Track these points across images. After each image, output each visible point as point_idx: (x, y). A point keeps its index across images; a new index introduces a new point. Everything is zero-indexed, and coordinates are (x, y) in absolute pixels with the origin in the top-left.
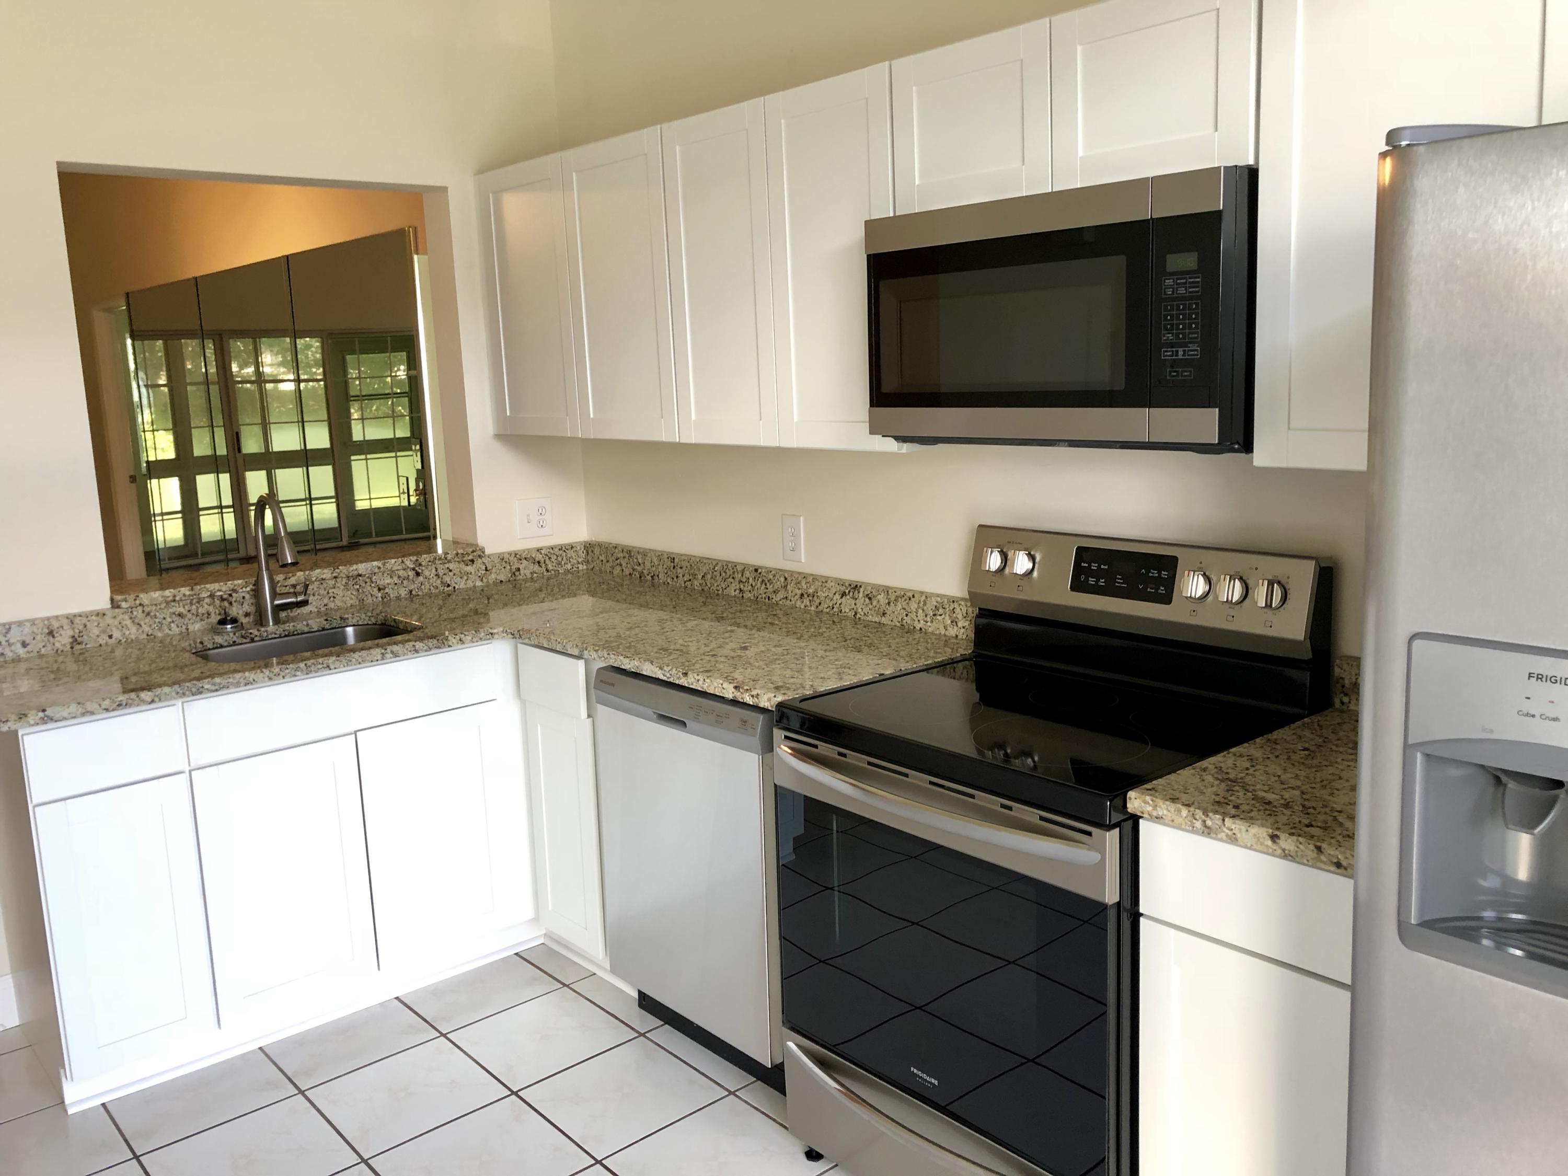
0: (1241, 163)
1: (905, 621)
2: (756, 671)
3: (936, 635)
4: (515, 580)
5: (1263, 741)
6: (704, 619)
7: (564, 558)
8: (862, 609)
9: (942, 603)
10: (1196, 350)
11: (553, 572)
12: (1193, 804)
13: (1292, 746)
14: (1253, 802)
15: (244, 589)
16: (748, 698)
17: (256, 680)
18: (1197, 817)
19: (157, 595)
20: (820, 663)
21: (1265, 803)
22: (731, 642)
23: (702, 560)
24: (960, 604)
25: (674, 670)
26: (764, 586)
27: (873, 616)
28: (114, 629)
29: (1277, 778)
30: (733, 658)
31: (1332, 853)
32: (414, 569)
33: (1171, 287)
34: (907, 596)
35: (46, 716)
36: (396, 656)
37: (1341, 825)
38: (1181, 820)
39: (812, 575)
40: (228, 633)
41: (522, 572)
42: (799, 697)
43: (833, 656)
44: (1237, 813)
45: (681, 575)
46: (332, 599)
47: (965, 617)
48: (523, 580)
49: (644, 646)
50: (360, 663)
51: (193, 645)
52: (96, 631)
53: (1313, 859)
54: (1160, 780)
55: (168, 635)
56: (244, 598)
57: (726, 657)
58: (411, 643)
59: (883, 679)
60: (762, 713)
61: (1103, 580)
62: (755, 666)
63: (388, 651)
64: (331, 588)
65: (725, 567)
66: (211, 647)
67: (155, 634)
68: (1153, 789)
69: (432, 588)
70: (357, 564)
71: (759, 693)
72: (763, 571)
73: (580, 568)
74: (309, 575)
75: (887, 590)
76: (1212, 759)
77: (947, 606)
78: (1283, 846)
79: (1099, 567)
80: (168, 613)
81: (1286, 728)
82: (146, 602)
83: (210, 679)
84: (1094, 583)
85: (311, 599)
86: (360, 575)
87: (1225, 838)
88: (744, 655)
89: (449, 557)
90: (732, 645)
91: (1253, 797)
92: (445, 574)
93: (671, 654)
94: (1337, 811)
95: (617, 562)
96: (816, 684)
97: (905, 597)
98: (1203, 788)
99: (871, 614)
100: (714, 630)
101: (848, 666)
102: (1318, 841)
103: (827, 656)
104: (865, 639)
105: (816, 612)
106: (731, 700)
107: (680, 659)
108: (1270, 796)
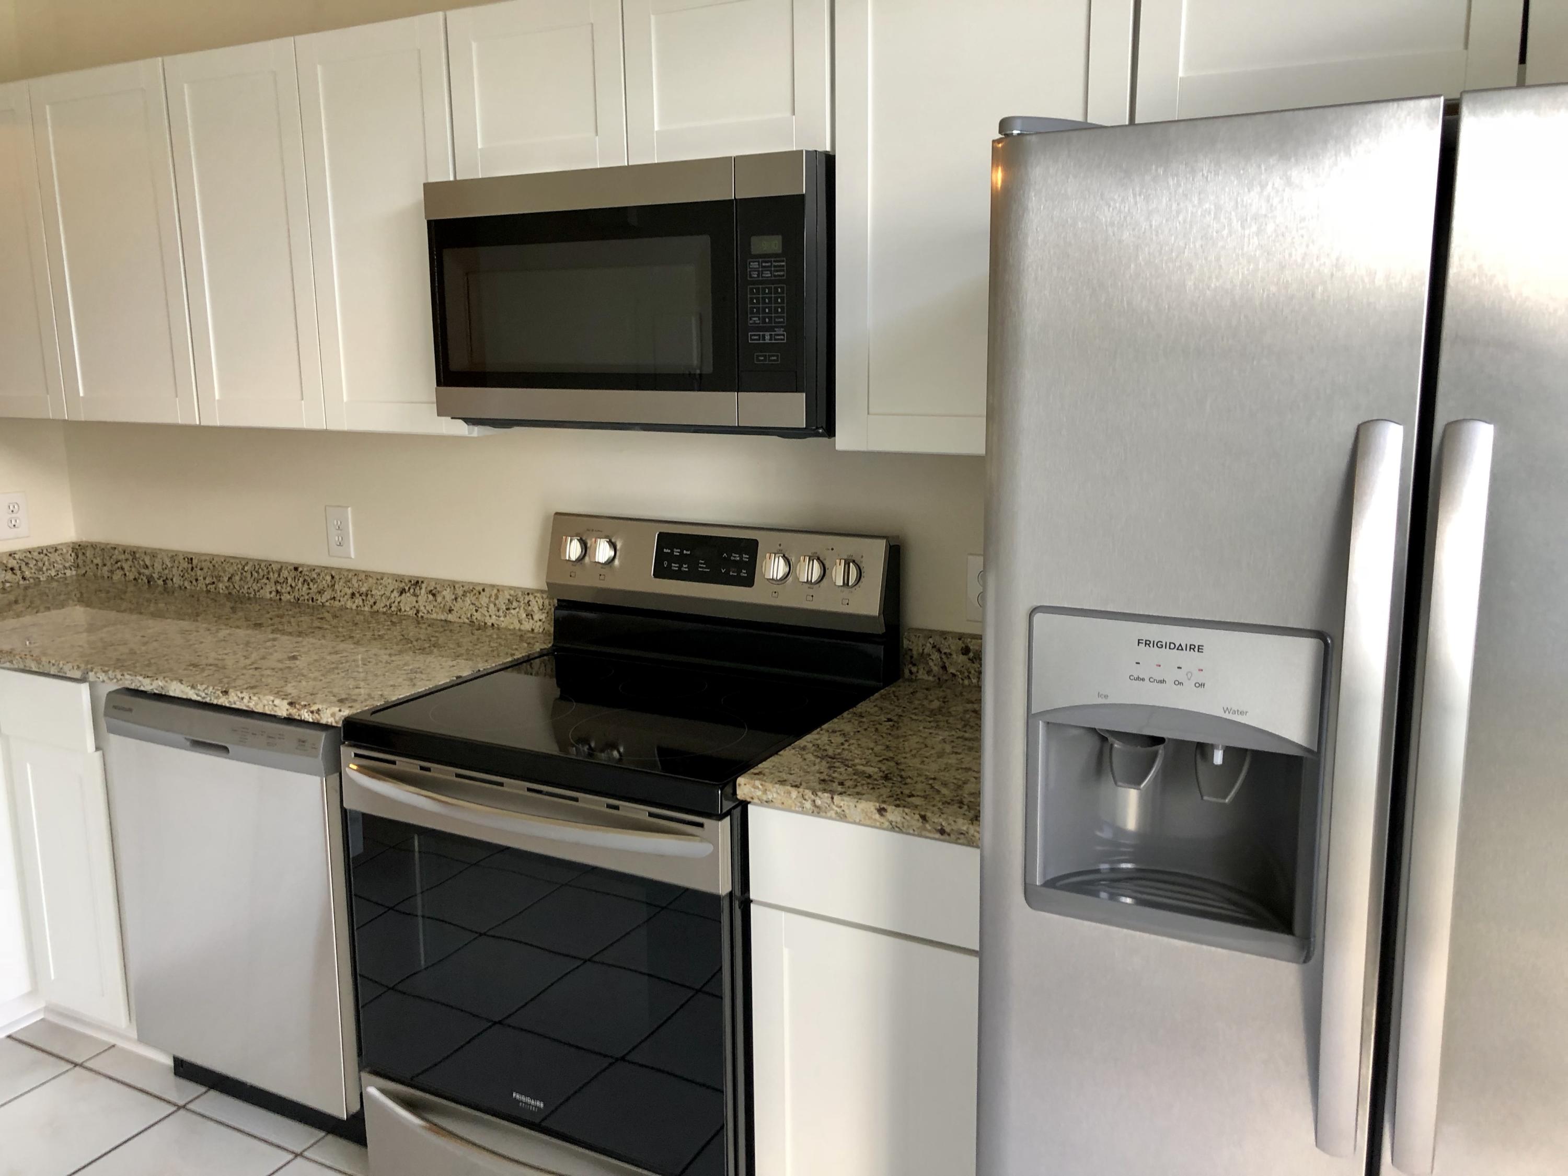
0: (820, 149)
1: (474, 618)
2: (311, 683)
3: (510, 630)
5: (850, 716)
6: (238, 627)
7: (46, 563)
8: (425, 606)
9: (516, 596)
10: (784, 335)
11: (32, 580)
12: (801, 784)
13: (877, 718)
14: (855, 777)
16: (306, 715)
18: (807, 797)
20: (386, 669)
21: (866, 777)
22: (276, 651)
23: (227, 560)
24: (535, 597)
25: (211, 688)
26: (306, 586)
27: (437, 613)
29: (870, 751)
30: (281, 670)
31: (936, 821)
33: (756, 269)
34: (476, 590)
37: (938, 792)
38: (790, 802)
39: (364, 572)
42: (368, 709)
43: (400, 660)
44: (843, 790)
45: (201, 578)
47: (542, 610)
49: (168, 663)
54: (764, 763)
57: (273, 669)
59: (461, 682)
60: (325, 730)
61: (686, 566)
62: (310, 678)
65: (257, 567)
68: (760, 772)
71: (320, 708)
72: (305, 569)
73: (68, 575)
75: (453, 585)
76: (809, 737)
77: (521, 600)
78: (890, 819)
79: (681, 553)
81: (867, 701)
84: (677, 569)
87: (834, 815)
88: (294, 665)
90: (277, 656)
91: (853, 772)
93: (203, 670)
94: (931, 779)
95: (117, 566)
96: (386, 693)
97: (475, 591)
98: (806, 767)
99: (436, 612)
100: (253, 640)
101: (418, 670)
102: (922, 811)
103: (393, 661)
104: (433, 639)
105: (371, 612)
106: (285, 718)
107: (216, 675)
108: (870, 770)
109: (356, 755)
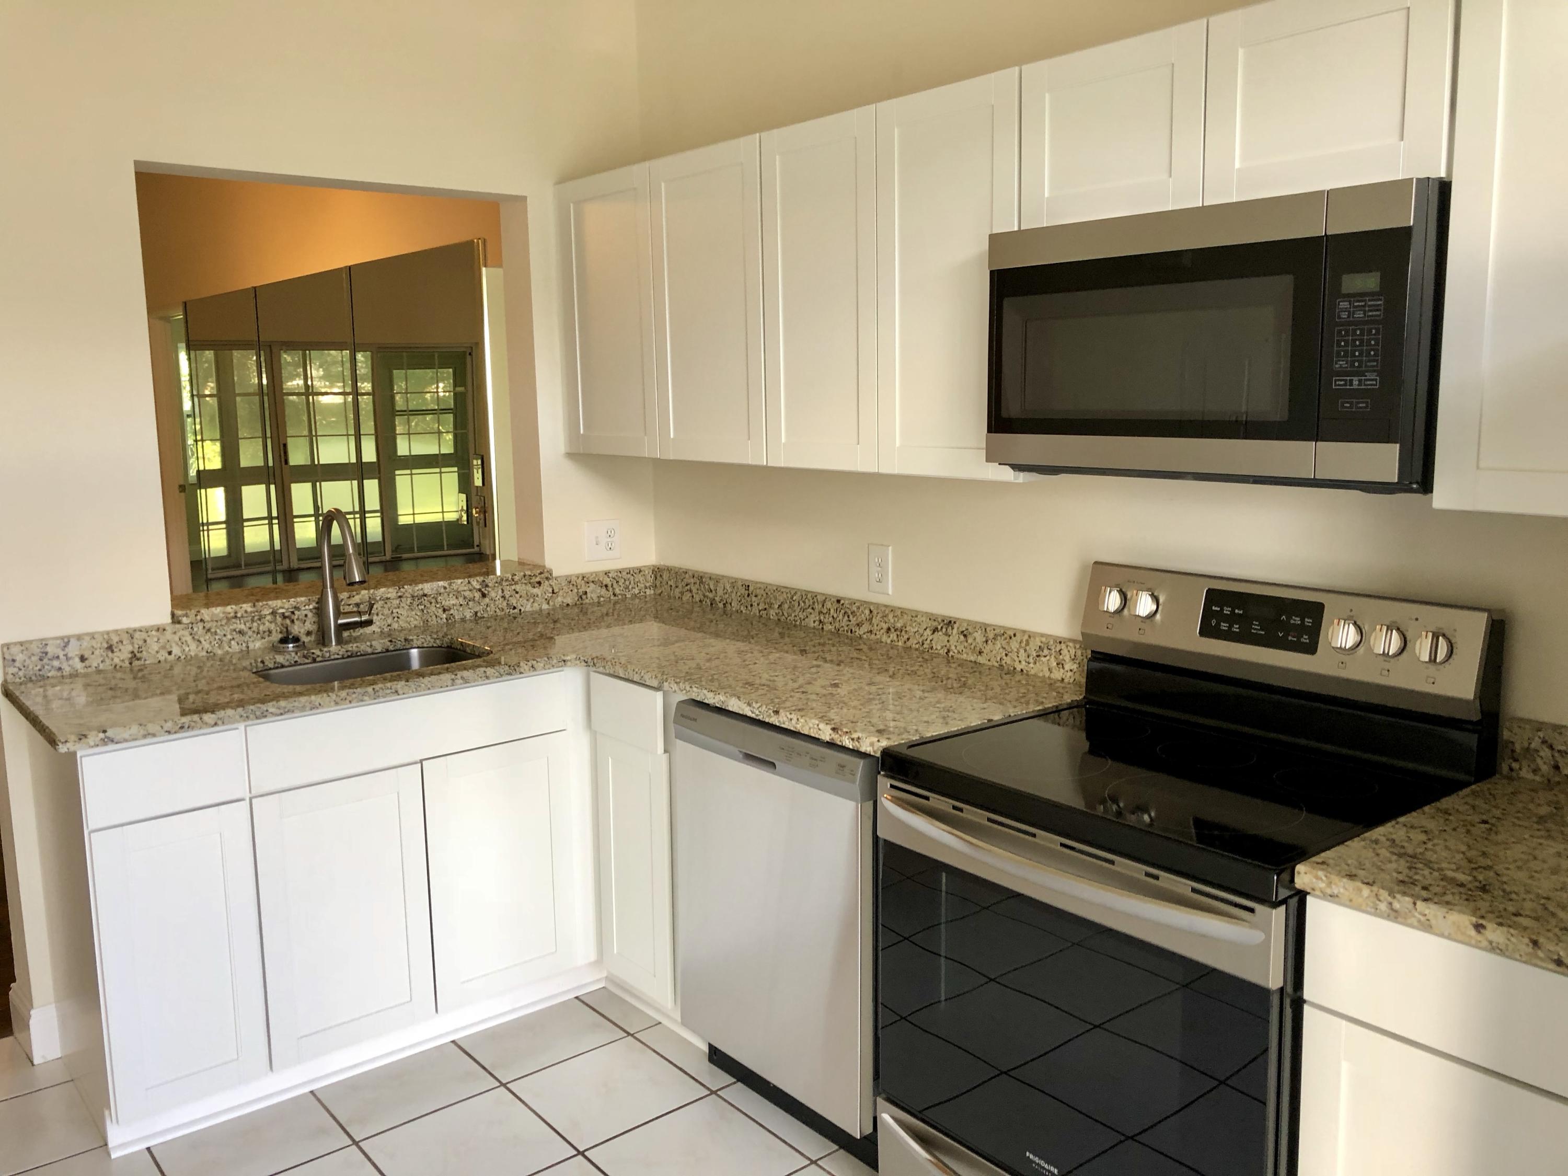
0: (1433, 176)
1: (1003, 662)
2: (852, 711)
3: (1039, 677)
4: (582, 604)
5: (1433, 811)
6: (787, 652)
7: (632, 582)
8: (956, 646)
9: (1047, 643)
10: (1376, 380)
11: (620, 597)
12: (1374, 882)
13: (1469, 818)
14: (1443, 883)
15: (307, 607)
16: (847, 742)
17: (322, 704)
18: (1382, 898)
19: (218, 611)
20: (920, 704)
21: (1457, 885)
22: (820, 678)
23: (779, 589)
24: (1067, 646)
25: (764, 707)
26: (846, 618)
27: (968, 654)
28: (174, 645)
29: (1462, 856)
30: (824, 695)
31: (1552, 948)
32: (480, 590)
33: (1345, 310)
35: (106, 737)
36: (467, 682)
37: (1553, 915)
38: (1360, 900)
39: (900, 608)
40: (289, 653)
41: (589, 595)
42: (905, 743)
43: (932, 697)
44: (1428, 896)
45: (755, 604)
46: (396, 619)
47: (1073, 660)
48: (590, 604)
49: (728, 680)
50: (429, 689)
51: (254, 664)
52: (155, 647)
53: (1527, 954)
54: (1328, 852)
55: (227, 652)
56: (306, 616)
57: (817, 694)
58: (482, 669)
59: (992, 726)
60: (861, 758)
61: (1237, 626)
62: (851, 706)
63: (459, 676)
64: (395, 608)
65: (804, 597)
66: (272, 667)
67: (215, 651)
68: (1323, 863)
69: (498, 610)
70: (422, 583)
71: (860, 737)
72: (847, 602)
73: (648, 593)
74: (374, 593)
75: (985, 627)
77: (1052, 648)
78: (1490, 938)
79: (1233, 612)
80: (229, 630)
81: (1454, 796)
82: (207, 618)
83: (274, 703)
84: (1226, 628)
85: (375, 618)
86: (425, 595)
87: (1416, 924)
88: (836, 693)
89: (516, 578)
90: (821, 682)
91: (1441, 877)
92: (511, 596)
93: (758, 689)
94: (1544, 898)
95: (686, 588)
96: (920, 729)
97: (1006, 635)
98: (1380, 864)
99: (966, 653)
100: (799, 665)
101: (951, 709)
102: (1534, 934)
103: (926, 698)
104: (963, 679)
105: (903, 648)
106: (827, 742)
107: (768, 695)
108: (1461, 877)
109: (892, 786)
